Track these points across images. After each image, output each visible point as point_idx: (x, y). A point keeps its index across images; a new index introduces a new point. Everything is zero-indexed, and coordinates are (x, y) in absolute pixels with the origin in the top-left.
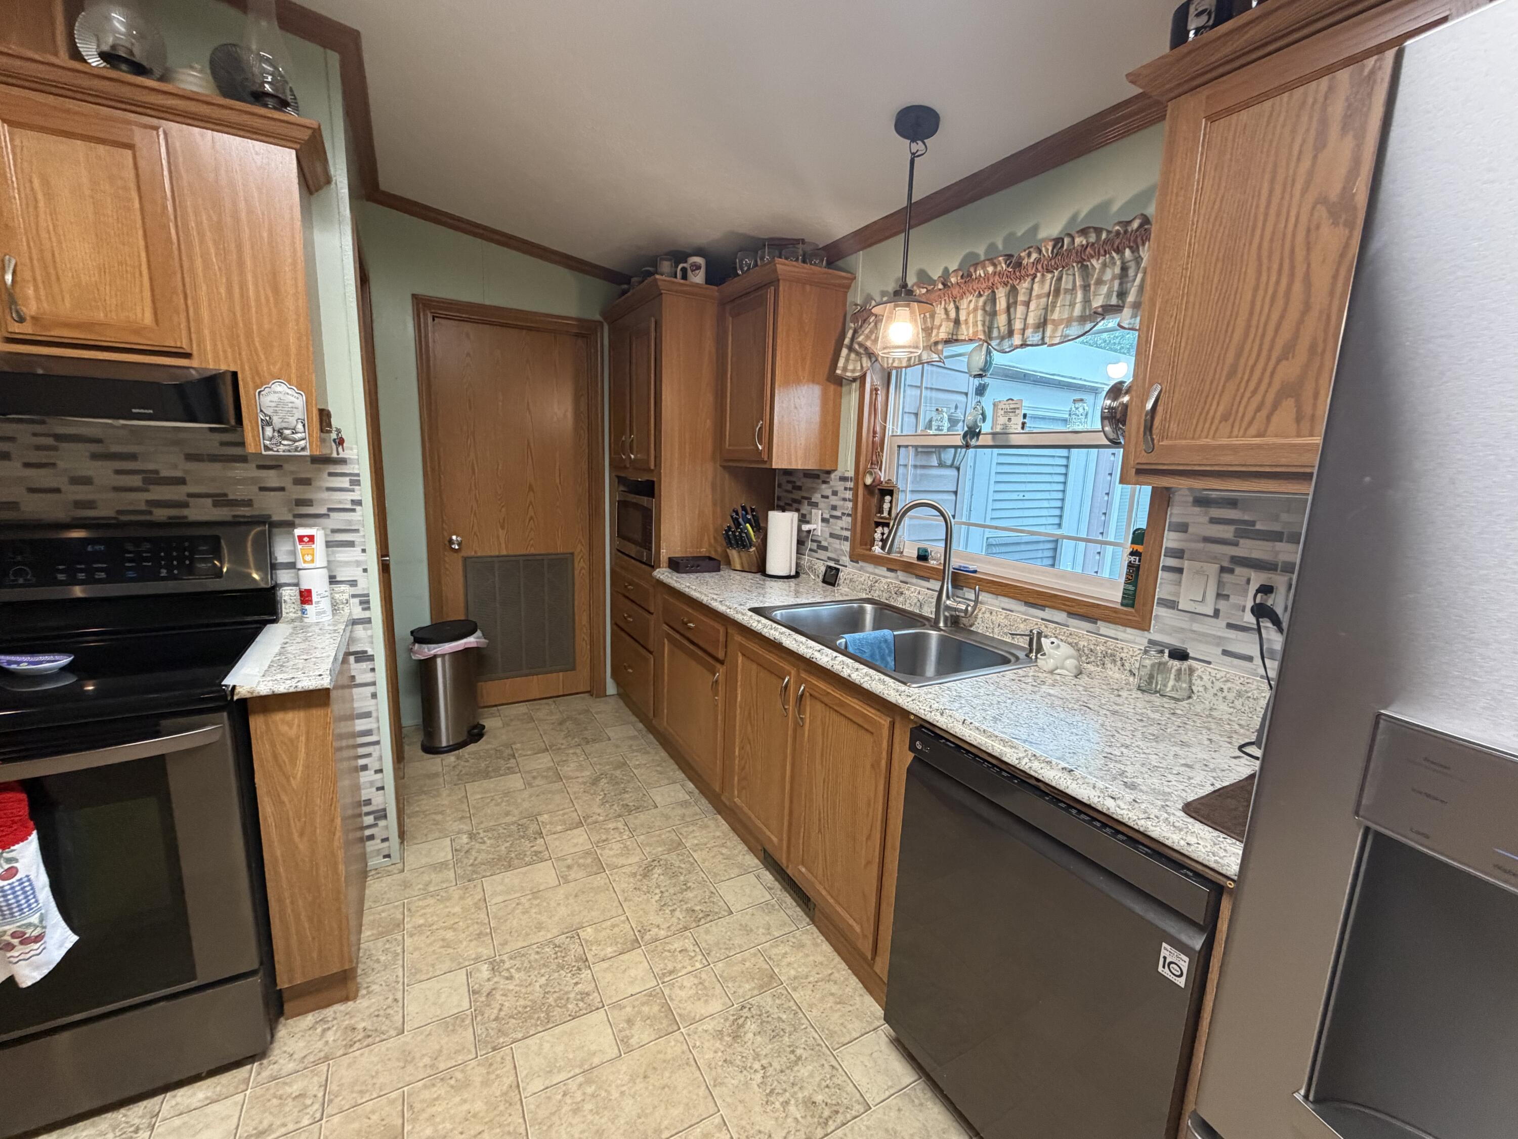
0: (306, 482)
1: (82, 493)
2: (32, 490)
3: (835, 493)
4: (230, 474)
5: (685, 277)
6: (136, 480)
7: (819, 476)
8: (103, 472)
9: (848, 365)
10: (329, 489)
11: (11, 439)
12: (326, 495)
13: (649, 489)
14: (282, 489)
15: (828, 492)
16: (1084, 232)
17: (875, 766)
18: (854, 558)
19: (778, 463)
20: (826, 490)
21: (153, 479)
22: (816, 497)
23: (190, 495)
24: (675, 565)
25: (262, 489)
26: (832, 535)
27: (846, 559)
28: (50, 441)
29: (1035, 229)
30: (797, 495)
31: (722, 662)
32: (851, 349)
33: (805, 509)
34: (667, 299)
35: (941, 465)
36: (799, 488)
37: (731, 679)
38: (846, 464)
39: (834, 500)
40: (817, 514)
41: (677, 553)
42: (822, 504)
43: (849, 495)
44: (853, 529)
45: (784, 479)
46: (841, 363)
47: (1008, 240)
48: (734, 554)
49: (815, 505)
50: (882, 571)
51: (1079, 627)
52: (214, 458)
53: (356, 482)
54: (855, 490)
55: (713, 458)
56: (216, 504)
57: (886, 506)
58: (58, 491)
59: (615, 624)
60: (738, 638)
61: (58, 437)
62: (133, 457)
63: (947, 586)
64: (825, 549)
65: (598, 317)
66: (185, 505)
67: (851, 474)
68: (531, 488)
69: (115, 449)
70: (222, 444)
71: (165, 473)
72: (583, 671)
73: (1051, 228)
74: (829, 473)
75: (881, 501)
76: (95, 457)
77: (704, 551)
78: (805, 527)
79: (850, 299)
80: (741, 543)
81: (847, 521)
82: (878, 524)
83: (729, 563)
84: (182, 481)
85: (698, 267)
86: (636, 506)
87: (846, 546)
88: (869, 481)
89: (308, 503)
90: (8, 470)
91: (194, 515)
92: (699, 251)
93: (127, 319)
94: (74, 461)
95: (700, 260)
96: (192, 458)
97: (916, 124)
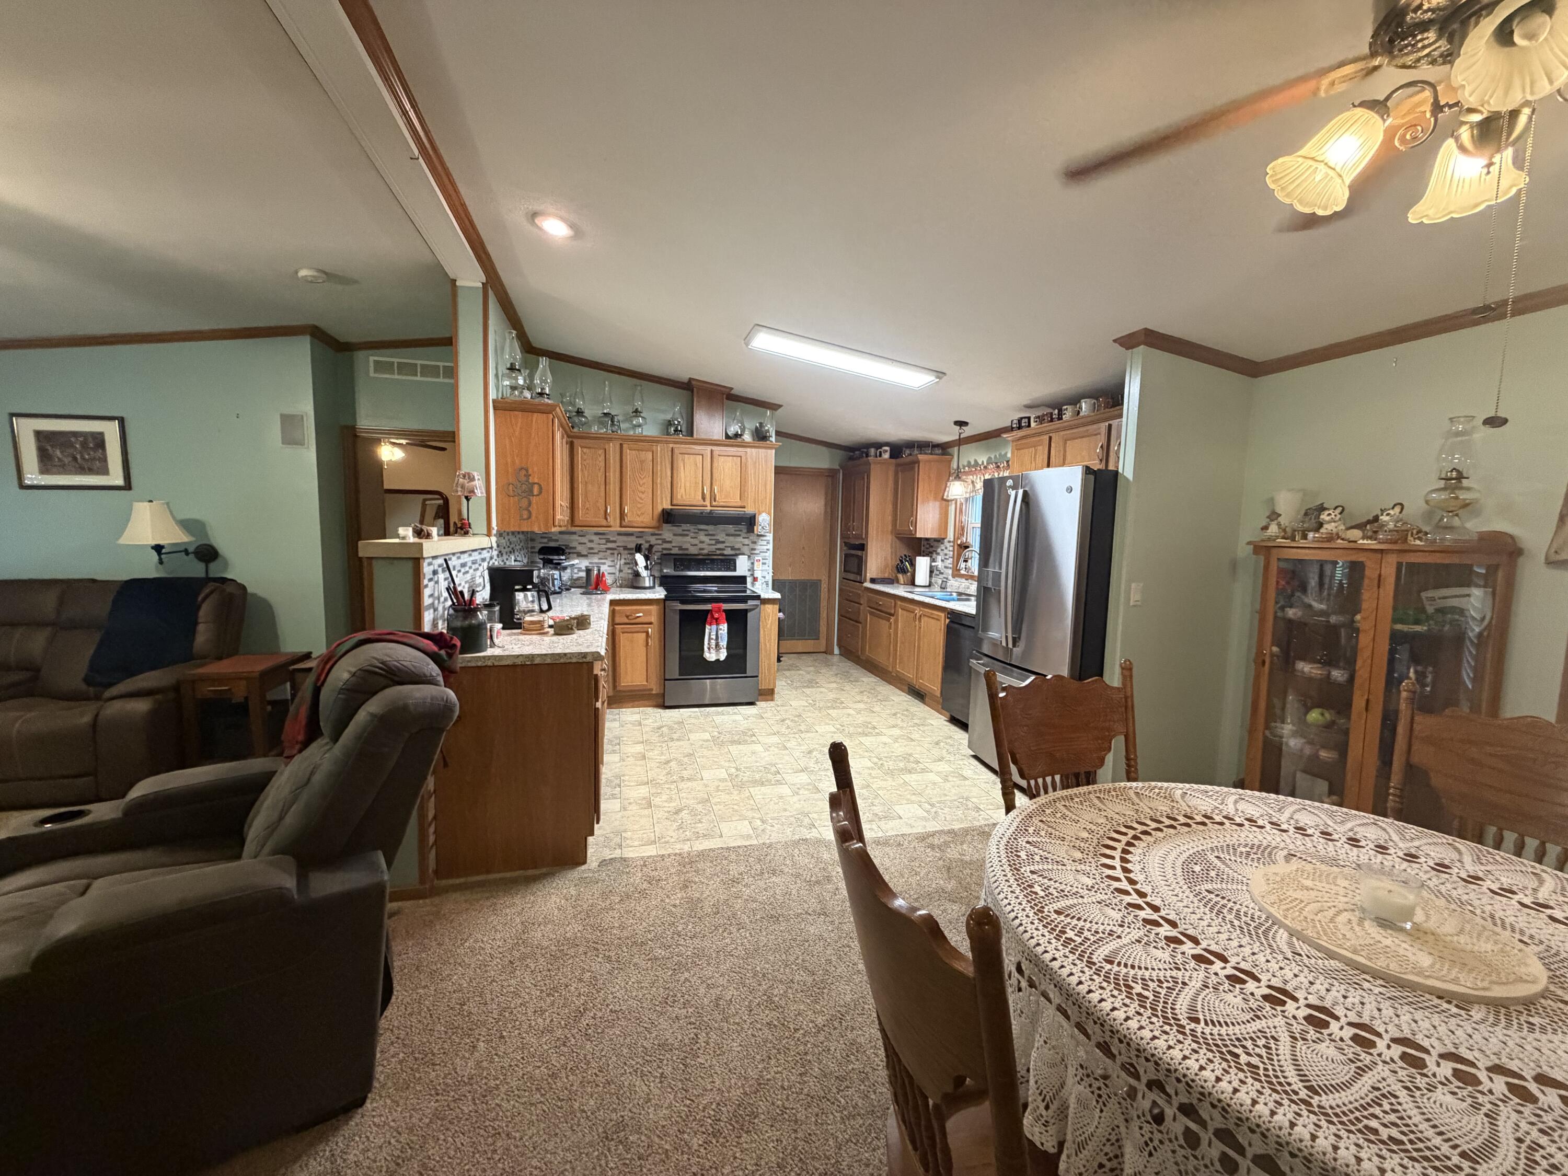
0: (754, 543)
1: (701, 546)
2: (691, 545)
3: (946, 548)
4: (736, 540)
5: (880, 455)
6: (713, 542)
7: (940, 541)
8: (706, 539)
9: (949, 494)
10: (760, 545)
12: (759, 547)
13: (862, 547)
14: (747, 545)
15: (944, 548)
18: (954, 576)
19: (918, 535)
20: (942, 547)
21: (718, 542)
22: (939, 550)
23: (725, 547)
24: (873, 581)
25: (742, 545)
26: (944, 567)
27: (950, 577)
28: (696, 531)
30: (931, 550)
31: (893, 615)
33: (934, 555)
34: (872, 466)
36: (930, 546)
37: (896, 621)
38: (951, 536)
39: (946, 551)
40: (939, 558)
41: (874, 576)
42: (941, 553)
43: (951, 549)
44: (953, 564)
45: (926, 543)
47: (1000, 455)
48: (900, 576)
49: (938, 554)
50: (963, 580)
53: (768, 543)
54: (953, 546)
55: (892, 532)
56: (731, 550)
58: (696, 545)
59: (840, 615)
60: (899, 603)
61: (699, 530)
62: (713, 535)
64: (941, 573)
65: (838, 467)
66: (723, 549)
67: (952, 539)
68: (803, 548)
69: (711, 533)
71: (721, 540)
72: (823, 641)
74: (943, 539)
75: (965, 551)
76: (706, 535)
77: (886, 575)
78: (933, 564)
79: (952, 466)
80: (903, 571)
81: (950, 560)
83: (898, 582)
84: (723, 542)
85: (886, 451)
86: (853, 555)
87: (950, 571)
88: (959, 542)
89: (754, 549)
90: (688, 539)
91: (725, 552)
92: (887, 444)
93: (735, 500)
94: (702, 537)
95: (887, 448)
96: (727, 535)
97: (961, 424)
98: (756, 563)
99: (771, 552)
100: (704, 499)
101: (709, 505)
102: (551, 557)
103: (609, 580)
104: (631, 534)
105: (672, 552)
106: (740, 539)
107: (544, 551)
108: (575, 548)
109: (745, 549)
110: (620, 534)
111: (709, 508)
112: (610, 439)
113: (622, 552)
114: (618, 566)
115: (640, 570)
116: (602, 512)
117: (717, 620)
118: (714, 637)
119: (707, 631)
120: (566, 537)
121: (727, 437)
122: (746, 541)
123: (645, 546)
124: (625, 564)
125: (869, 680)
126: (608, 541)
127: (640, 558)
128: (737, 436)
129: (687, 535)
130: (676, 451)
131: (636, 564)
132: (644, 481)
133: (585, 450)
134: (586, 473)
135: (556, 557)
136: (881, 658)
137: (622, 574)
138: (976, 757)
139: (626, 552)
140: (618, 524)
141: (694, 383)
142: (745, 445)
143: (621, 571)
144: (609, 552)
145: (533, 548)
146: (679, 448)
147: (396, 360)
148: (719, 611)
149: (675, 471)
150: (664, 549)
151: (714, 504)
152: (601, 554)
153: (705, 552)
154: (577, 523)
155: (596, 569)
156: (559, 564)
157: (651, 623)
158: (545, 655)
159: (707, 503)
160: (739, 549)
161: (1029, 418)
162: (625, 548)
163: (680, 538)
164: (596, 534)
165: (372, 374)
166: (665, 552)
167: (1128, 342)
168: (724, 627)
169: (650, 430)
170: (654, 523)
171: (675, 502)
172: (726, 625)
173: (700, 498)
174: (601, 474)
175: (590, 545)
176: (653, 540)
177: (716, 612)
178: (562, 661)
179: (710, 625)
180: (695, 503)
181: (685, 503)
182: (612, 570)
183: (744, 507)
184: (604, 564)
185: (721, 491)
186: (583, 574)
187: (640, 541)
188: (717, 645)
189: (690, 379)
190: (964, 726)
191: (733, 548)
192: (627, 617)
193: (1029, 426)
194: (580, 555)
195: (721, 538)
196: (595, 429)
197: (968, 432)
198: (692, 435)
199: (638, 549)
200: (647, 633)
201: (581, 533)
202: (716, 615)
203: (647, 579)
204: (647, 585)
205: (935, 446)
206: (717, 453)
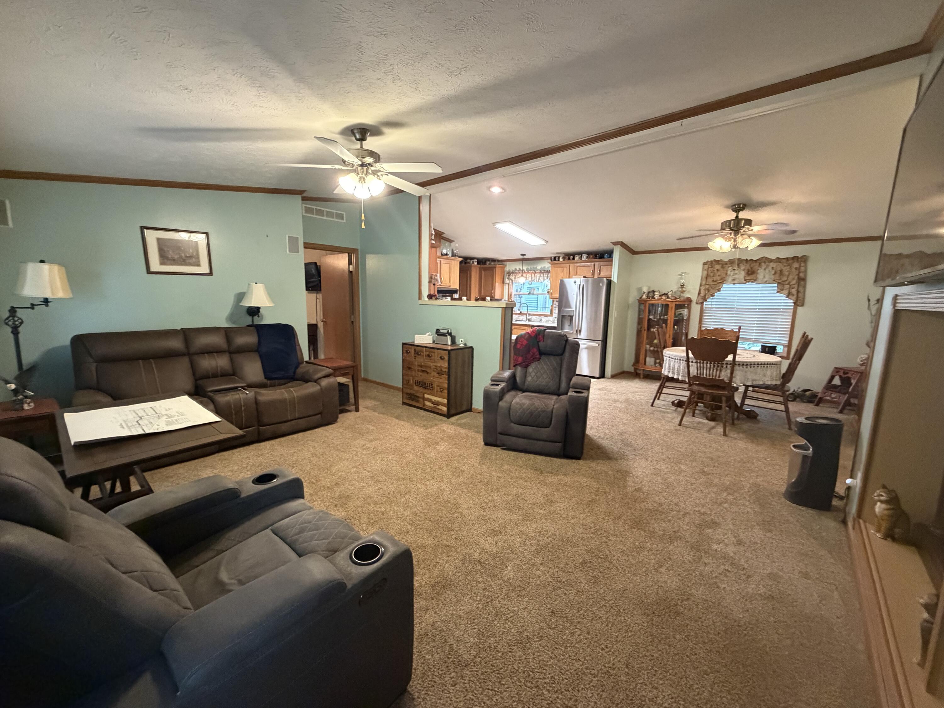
5: (473, 263)
9: (506, 281)
16: (543, 270)
29: (537, 267)
32: (507, 278)
34: (472, 268)
47: (534, 267)
51: (545, 318)
63: (528, 315)
67: (507, 299)
73: (539, 267)
79: (506, 269)
85: (476, 261)
92: (476, 258)
93: (448, 283)
97: (523, 255)
121: (442, 255)
128: (446, 254)
142: (451, 259)
161: (559, 257)
167: (615, 244)
183: (451, 286)
185: (443, 279)
193: (559, 260)
197: (525, 257)
205: (498, 261)
206: (442, 262)
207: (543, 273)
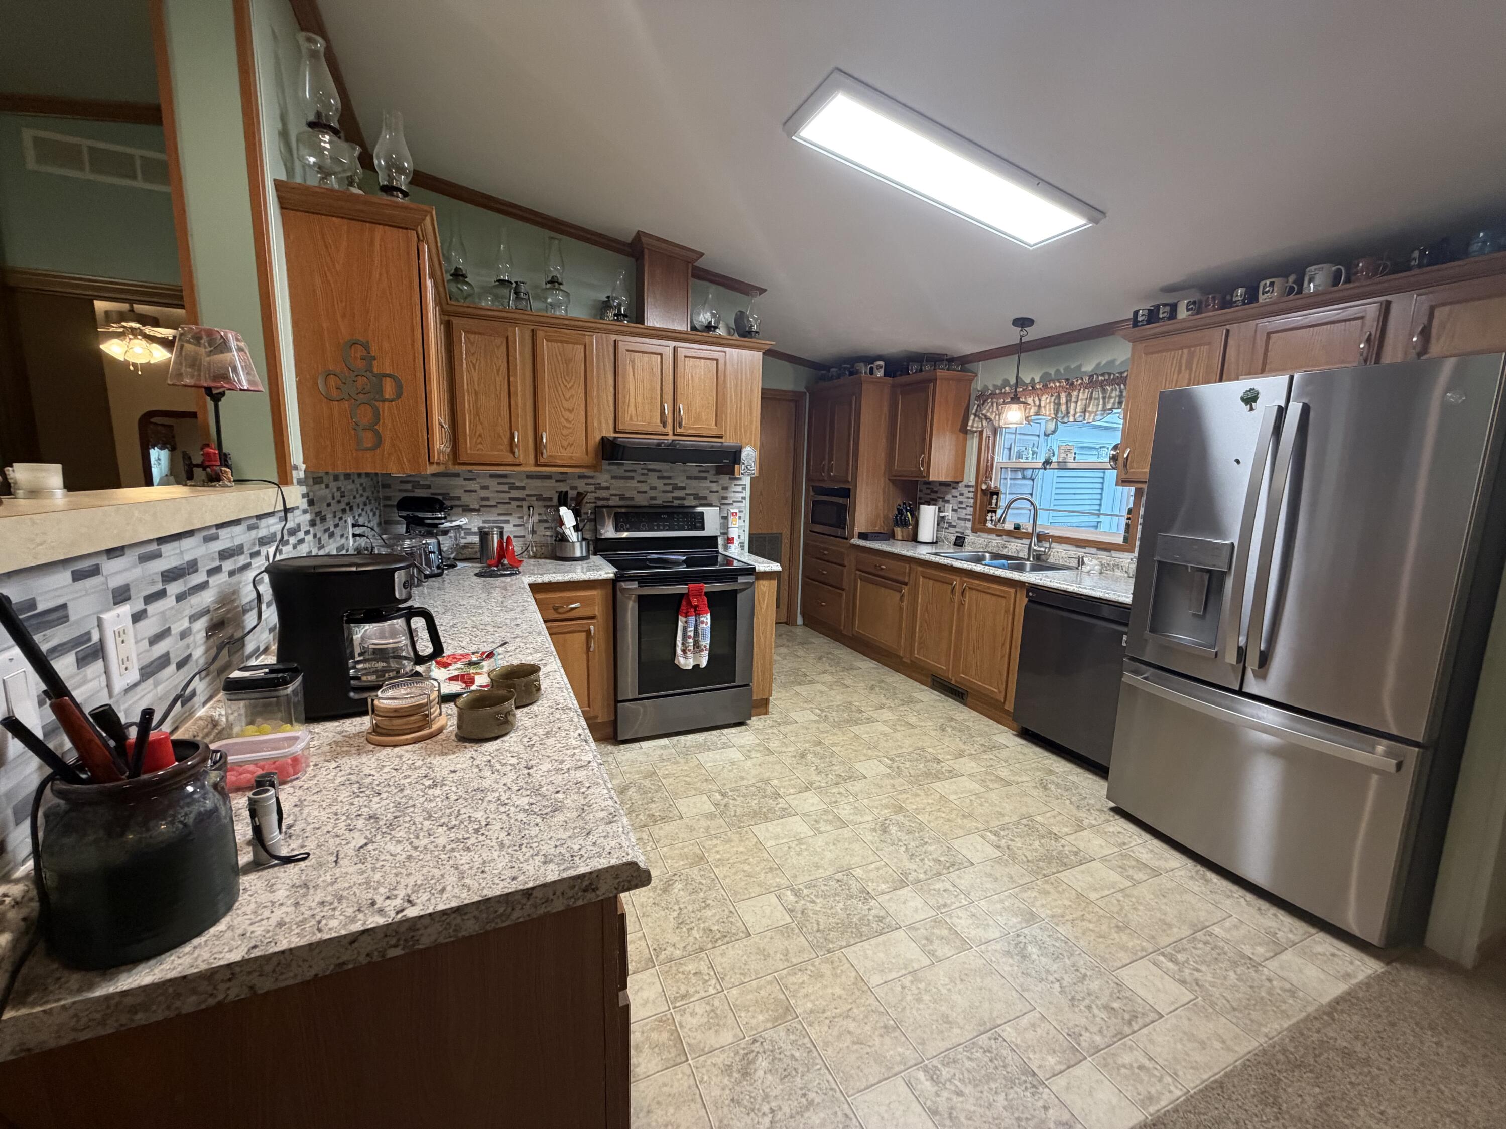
0: (725, 488)
1: (652, 493)
2: (638, 492)
3: (962, 494)
4: (701, 485)
5: (872, 372)
6: (670, 488)
7: (951, 485)
8: (659, 484)
9: (974, 424)
10: (734, 492)
11: (635, 471)
12: (733, 495)
13: (847, 493)
14: (717, 492)
15: (957, 494)
16: (1103, 375)
17: (1006, 612)
18: (974, 531)
19: (932, 478)
20: (955, 492)
21: (676, 488)
22: (948, 497)
23: (687, 494)
24: (863, 536)
25: (711, 492)
26: (959, 519)
27: (969, 532)
28: (645, 471)
29: (1080, 366)
30: (934, 496)
31: (906, 584)
32: (975, 415)
33: (940, 504)
34: (864, 387)
35: (1024, 478)
36: (936, 492)
37: (912, 592)
38: (970, 477)
39: (960, 499)
40: (949, 507)
41: (863, 530)
42: (952, 500)
43: (971, 495)
44: (974, 514)
45: (924, 487)
46: (970, 423)
47: (1067, 369)
48: (898, 531)
49: (948, 502)
50: (993, 537)
52: (696, 478)
53: (744, 489)
54: (976, 493)
55: (885, 475)
56: (695, 499)
57: (994, 501)
58: (645, 492)
59: (805, 576)
60: (920, 569)
61: (649, 470)
62: (669, 478)
63: (1035, 539)
64: (955, 527)
65: (805, 390)
66: (684, 499)
67: (973, 483)
68: (761, 494)
69: (665, 474)
70: (700, 471)
71: (680, 485)
72: (784, 609)
73: (1088, 368)
74: (958, 483)
75: (992, 498)
76: (659, 478)
77: (880, 529)
78: (942, 515)
79: (973, 385)
80: (904, 524)
81: (970, 510)
82: (989, 511)
83: (895, 537)
84: (684, 488)
85: (880, 367)
86: (829, 503)
87: (969, 525)
88: (984, 487)
89: (725, 498)
90: (633, 483)
91: (687, 503)
92: (879, 358)
93: (708, 425)
94: (653, 480)
95: (882, 363)
96: (689, 478)
97: (1023, 322)
98: (731, 518)
99: (747, 503)
100: (664, 424)
101: (671, 433)
102: (421, 515)
103: (517, 546)
104: (548, 477)
105: (611, 503)
106: (707, 483)
107: (407, 504)
108: (459, 498)
109: (713, 498)
110: (530, 476)
111: (671, 437)
112: (514, 322)
113: (535, 503)
114: (530, 526)
115: (567, 532)
116: (506, 441)
117: (695, 607)
118: (692, 634)
119: (680, 624)
120: (444, 481)
121: (694, 328)
122: (714, 487)
123: (572, 494)
124: (540, 521)
125: (866, 665)
126: (513, 487)
127: (566, 514)
128: (709, 328)
129: (632, 478)
130: (622, 347)
131: (561, 523)
132: (573, 392)
133: (472, 337)
134: (475, 375)
135: (429, 515)
136: (885, 637)
137: (537, 538)
138: (1119, 811)
139: (540, 503)
140: (532, 460)
141: (644, 239)
142: (719, 342)
143: (534, 532)
144: (514, 504)
145: (387, 498)
146: (628, 342)
147: (86, 143)
148: (699, 594)
149: (620, 379)
150: (598, 499)
151: (679, 430)
152: (501, 509)
153: (658, 502)
154: (463, 458)
155: (496, 531)
156: (436, 526)
157: (593, 618)
158: (458, 910)
159: (669, 429)
160: (705, 498)
161: (1174, 307)
162: (540, 498)
163: (621, 483)
164: (492, 476)
165: (31, 164)
166: (600, 503)
168: (707, 618)
169: (578, 311)
170: (589, 459)
171: (621, 427)
172: (709, 616)
173: (659, 421)
174: (501, 380)
175: (484, 493)
176: (581, 486)
177: (695, 596)
178: (517, 915)
179: (686, 616)
180: (650, 429)
181: (634, 429)
182: (520, 531)
183: (721, 437)
184: (507, 522)
185: (688, 411)
186: (476, 539)
187: (564, 488)
188: (697, 645)
189: (639, 234)
190: (1101, 770)
191: (696, 497)
192: (556, 609)
193: (1173, 317)
194: (467, 510)
195: (681, 481)
196: (487, 302)
197: (1032, 334)
198: (642, 322)
199: (563, 500)
200: (588, 632)
201: (469, 476)
202: (695, 602)
203: (578, 545)
204: (578, 554)
205: (951, 360)
206: (681, 353)
207: (1102, 385)
